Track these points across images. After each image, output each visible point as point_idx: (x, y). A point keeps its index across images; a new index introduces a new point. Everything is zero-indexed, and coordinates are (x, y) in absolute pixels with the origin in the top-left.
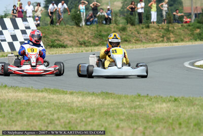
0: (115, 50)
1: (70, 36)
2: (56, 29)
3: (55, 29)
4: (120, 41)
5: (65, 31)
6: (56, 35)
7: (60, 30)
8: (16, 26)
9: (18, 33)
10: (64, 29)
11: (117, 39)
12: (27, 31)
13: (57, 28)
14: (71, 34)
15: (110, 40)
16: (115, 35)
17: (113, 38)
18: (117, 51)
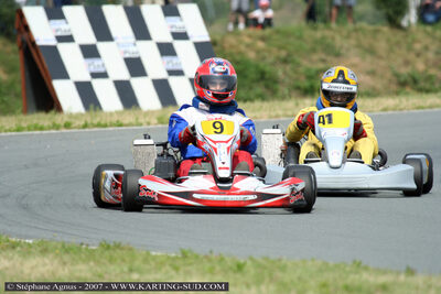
0: (329, 116)
1: (369, 58)
2: (323, 38)
3: (319, 34)
4: (354, 89)
5: (353, 42)
6: (323, 56)
7: (338, 38)
8: (141, 31)
9: (147, 52)
10: (348, 37)
11: (347, 82)
12: (178, 45)
13: (328, 33)
14: (371, 51)
15: (325, 86)
16: (341, 73)
17: (334, 81)
18: (334, 117)
